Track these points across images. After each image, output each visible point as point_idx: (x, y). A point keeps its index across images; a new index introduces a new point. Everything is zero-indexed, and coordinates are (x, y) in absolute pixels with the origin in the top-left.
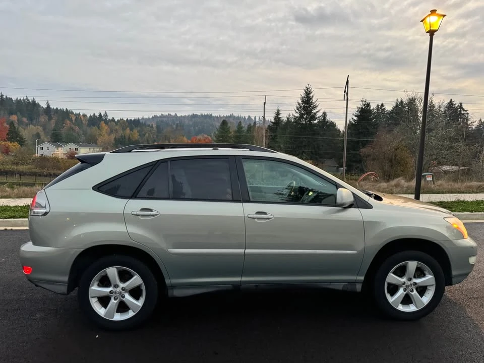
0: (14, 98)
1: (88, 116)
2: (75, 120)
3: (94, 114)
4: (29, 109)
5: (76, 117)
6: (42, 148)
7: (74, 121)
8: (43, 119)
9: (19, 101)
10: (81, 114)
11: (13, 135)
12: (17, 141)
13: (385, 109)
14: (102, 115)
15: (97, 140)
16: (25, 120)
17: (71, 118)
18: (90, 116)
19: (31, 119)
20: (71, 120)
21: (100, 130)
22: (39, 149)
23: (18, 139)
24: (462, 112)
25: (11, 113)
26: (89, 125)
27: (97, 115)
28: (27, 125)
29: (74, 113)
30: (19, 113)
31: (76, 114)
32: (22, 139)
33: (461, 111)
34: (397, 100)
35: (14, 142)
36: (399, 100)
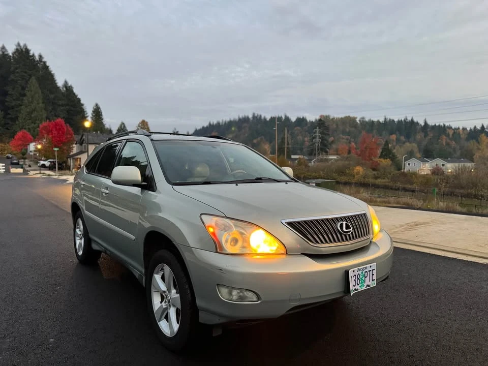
0: (396, 120)
1: (468, 129)
2: (453, 135)
3: (475, 127)
4: (407, 128)
5: (454, 132)
6: (409, 164)
7: (451, 136)
8: (419, 136)
9: (400, 122)
10: (461, 128)
11: (387, 153)
12: (390, 158)
14: (485, 127)
15: (474, 155)
16: (403, 138)
17: (449, 134)
18: (471, 130)
19: (408, 137)
20: (448, 135)
21: (479, 143)
22: (407, 165)
23: (391, 156)
25: (391, 134)
26: (468, 139)
27: (479, 127)
28: (404, 143)
29: (453, 128)
30: (397, 133)
31: (455, 129)
32: (394, 156)
35: (387, 159)
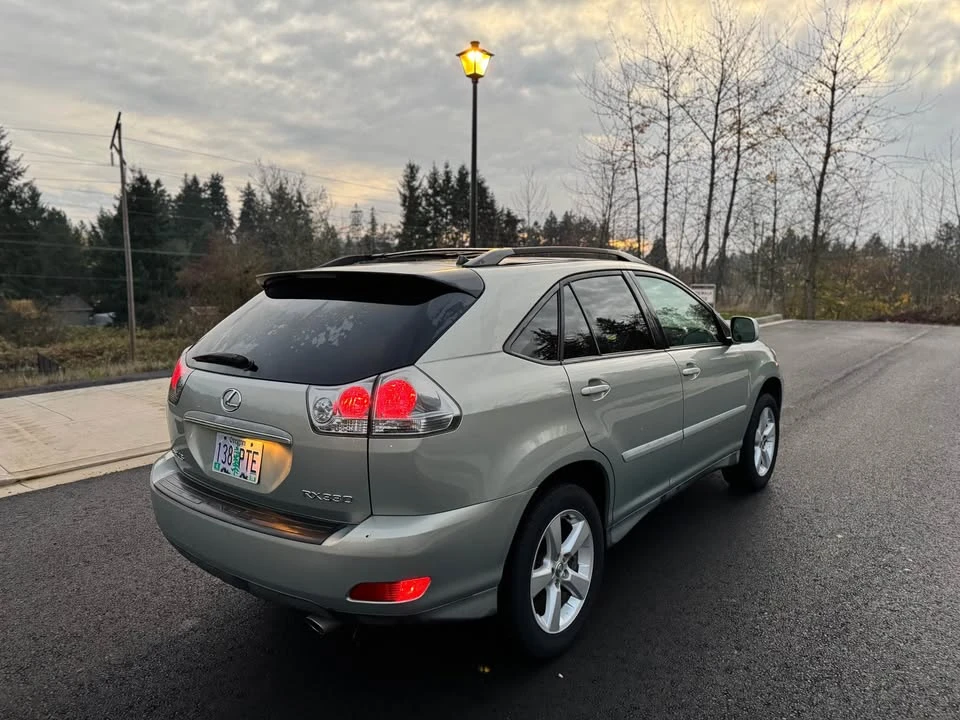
13: (163, 191)
24: (303, 208)
33: (300, 207)
34: (186, 175)
36: (190, 178)
